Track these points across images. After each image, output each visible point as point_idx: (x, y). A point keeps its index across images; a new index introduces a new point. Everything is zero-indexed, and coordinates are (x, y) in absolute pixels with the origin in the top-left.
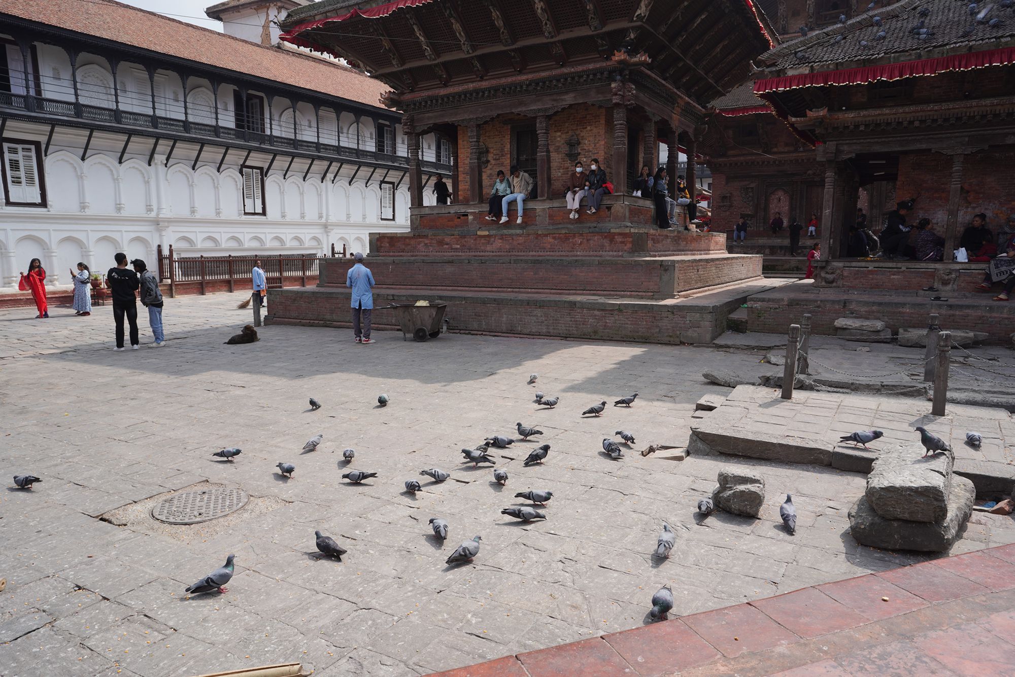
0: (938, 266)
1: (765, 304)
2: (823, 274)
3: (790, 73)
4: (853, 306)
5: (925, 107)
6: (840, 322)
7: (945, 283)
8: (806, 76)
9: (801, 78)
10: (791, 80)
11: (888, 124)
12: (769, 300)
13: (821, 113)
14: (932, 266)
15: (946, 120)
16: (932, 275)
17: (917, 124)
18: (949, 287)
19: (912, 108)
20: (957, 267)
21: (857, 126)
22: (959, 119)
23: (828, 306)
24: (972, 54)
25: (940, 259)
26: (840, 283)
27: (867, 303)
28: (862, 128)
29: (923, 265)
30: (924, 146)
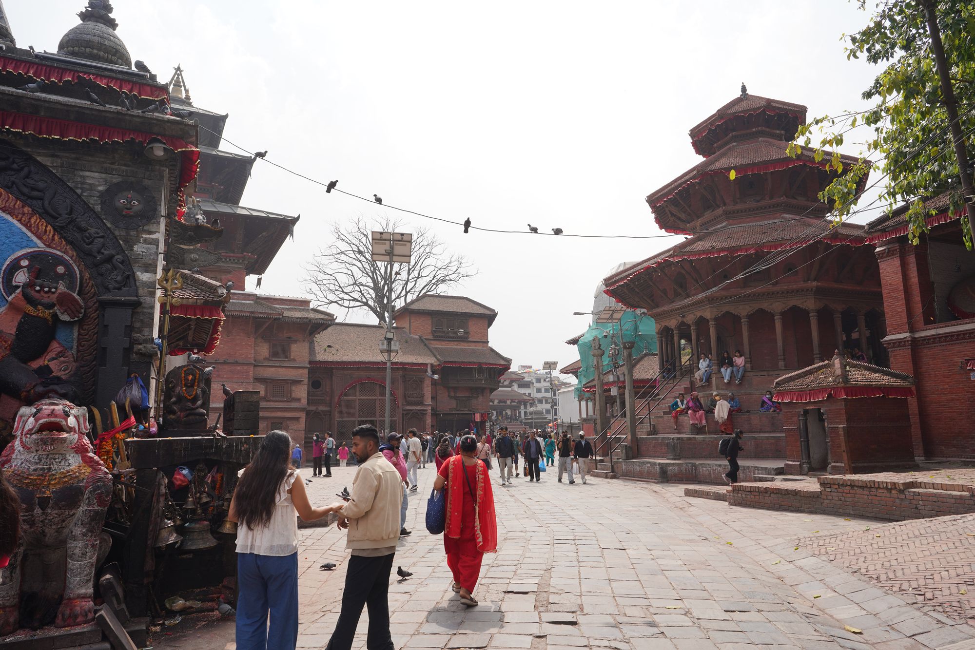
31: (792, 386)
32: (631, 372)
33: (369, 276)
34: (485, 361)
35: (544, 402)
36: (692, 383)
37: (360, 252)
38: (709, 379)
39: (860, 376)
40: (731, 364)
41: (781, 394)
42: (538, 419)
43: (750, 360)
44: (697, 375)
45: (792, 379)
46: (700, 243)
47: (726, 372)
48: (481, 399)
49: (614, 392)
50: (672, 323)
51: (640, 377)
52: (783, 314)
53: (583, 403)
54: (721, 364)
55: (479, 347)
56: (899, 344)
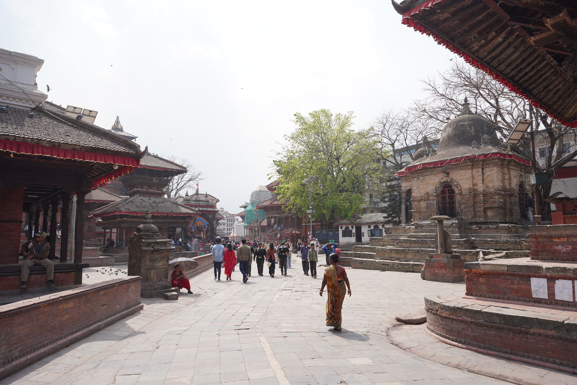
31: (285, 233)
32: (260, 224)
35: (222, 224)
36: (273, 230)
38: (276, 229)
39: (294, 232)
40: (280, 226)
41: (284, 234)
42: (220, 232)
43: (284, 226)
44: (274, 228)
46: (276, 202)
47: (279, 228)
50: (270, 216)
51: (263, 225)
52: (291, 217)
53: (246, 230)
54: (279, 226)
56: (304, 226)
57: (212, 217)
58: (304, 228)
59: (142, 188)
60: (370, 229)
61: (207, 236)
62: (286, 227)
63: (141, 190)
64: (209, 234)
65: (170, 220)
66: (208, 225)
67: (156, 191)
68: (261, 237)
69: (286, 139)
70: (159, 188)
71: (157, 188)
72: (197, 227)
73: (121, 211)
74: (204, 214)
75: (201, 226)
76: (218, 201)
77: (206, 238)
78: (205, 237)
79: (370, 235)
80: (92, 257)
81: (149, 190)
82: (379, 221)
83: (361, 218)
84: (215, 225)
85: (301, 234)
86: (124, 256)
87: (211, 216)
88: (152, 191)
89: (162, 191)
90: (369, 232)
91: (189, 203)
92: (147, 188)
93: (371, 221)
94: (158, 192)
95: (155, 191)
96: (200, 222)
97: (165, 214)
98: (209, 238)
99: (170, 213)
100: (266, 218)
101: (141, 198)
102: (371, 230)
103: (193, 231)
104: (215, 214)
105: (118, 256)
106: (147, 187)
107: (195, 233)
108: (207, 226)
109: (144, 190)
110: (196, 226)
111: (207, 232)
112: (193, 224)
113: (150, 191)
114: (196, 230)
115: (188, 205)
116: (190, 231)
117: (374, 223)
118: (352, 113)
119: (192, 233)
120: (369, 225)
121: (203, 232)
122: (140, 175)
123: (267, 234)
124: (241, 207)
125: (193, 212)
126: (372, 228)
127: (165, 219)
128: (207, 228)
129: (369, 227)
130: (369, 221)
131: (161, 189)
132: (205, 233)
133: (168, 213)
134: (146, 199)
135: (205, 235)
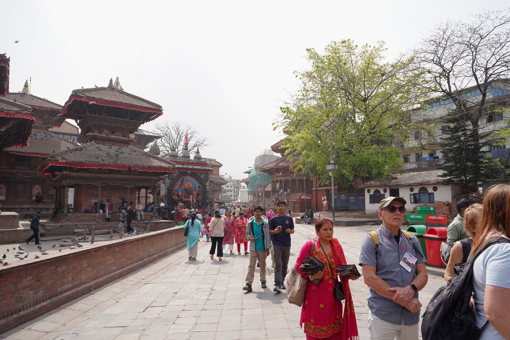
0: (96, 214)
1: (52, 227)
2: (66, 218)
3: (60, 161)
4: (78, 226)
5: (92, 174)
6: (76, 231)
7: (98, 219)
8: (64, 163)
9: (63, 163)
10: (60, 163)
11: (83, 177)
12: (53, 226)
13: (67, 173)
14: (95, 214)
15: (97, 178)
16: (95, 217)
17: (90, 178)
18: (99, 220)
19: (90, 174)
20: (101, 214)
21: (75, 177)
22: (100, 178)
23: (72, 226)
24: (104, 165)
25: (96, 212)
26: (71, 220)
27: (82, 225)
28: (77, 177)
29: (93, 214)
30: (92, 184)
32: (264, 189)
33: (168, 143)
34: (218, 181)
35: (229, 191)
36: (278, 195)
37: (166, 134)
38: (282, 194)
39: (303, 197)
40: (287, 191)
41: (291, 200)
42: (227, 199)
43: (291, 190)
44: (280, 193)
45: (293, 197)
46: (281, 163)
47: (286, 193)
48: (216, 194)
49: (260, 194)
50: (275, 180)
51: (268, 190)
52: (298, 180)
53: (250, 196)
54: (285, 191)
55: (216, 176)
56: (314, 190)
57: (204, 177)
58: (314, 193)
59: (101, 133)
60: (412, 193)
61: (198, 200)
62: (293, 191)
63: (99, 135)
64: (200, 197)
65: (136, 176)
66: (199, 187)
67: (121, 137)
68: (264, 203)
69: (297, 76)
70: (125, 133)
71: (123, 134)
72: (186, 189)
73: (58, 160)
74: (194, 174)
75: (190, 187)
76: (221, 165)
77: (197, 203)
78: (195, 201)
79: (412, 201)
80: (5, 228)
81: (110, 136)
82: (428, 182)
83: (396, 178)
84: (208, 187)
85: (311, 200)
86: (60, 226)
87: (202, 176)
88: (114, 137)
89: (129, 137)
90: (412, 197)
91: (175, 159)
92: (108, 133)
93: (415, 182)
94: (123, 138)
95: (119, 137)
96: (188, 183)
97: (127, 167)
98: (201, 203)
99: (134, 167)
100: (270, 183)
101: (97, 146)
102: (414, 194)
103: (180, 193)
104: (208, 174)
105: (51, 226)
106: (108, 131)
107: (182, 197)
108: (197, 188)
109: (103, 135)
110: (183, 188)
111: (198, 195)
112: (181, 185)
113: (112, 137)
114: (184, 193)
115: (174, 162)
116: (176, 193)
117: (420, 184)
118: (382, 44)
119: (178, 196)
120: (411, 187)
121: (193, 195)
122: (95, 114)
123: (272, 200)
124: (245, 173)
125: (169, 165)
126: (416, 191)
127: (130, 175)
128: (198, 191)
129: (412, 190)
130: (412, 182)
131: (128, 135)
132: (195, 197)
133: (131, 165)
134: (105, 148)
135: (196, 199)
